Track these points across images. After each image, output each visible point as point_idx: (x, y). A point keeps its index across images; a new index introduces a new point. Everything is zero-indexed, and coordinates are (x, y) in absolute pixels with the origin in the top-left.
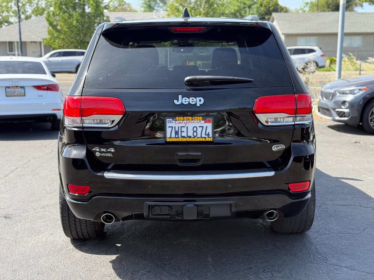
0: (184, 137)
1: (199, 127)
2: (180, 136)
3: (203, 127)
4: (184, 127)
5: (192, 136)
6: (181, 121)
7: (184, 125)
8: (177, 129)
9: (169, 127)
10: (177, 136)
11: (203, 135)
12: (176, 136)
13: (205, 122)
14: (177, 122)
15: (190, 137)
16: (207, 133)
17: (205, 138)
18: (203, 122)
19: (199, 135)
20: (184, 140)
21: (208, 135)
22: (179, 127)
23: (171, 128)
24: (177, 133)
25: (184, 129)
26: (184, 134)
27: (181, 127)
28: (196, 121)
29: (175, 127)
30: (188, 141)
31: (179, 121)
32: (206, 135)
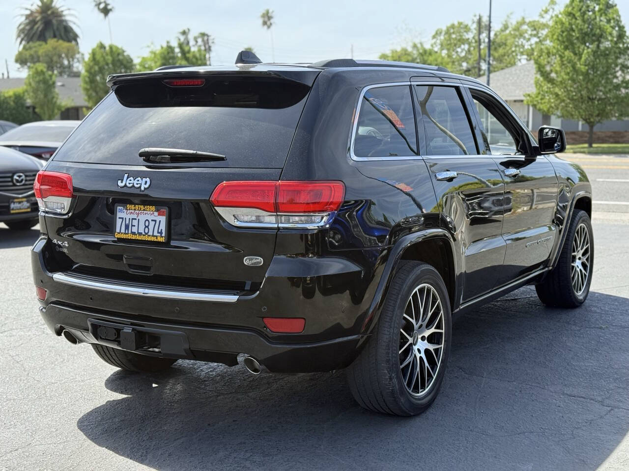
0: (134, 233)
1: (152, 220)
2: (130, 232)
3: (155, 221)
4: (136, 219)
5: (143, 233)
6: (133, 211)
7: (135, 216)
8: (127, 222)
9: (120, 218)
10: (127, 232)
11: (156, 234)
12: (125, 231)
13: (159, 215)
14: (128, 211)
15: (140, 234)
16: (160, 231)
17: (157, 236)
18: (156, 214)
19: (151, 233)
20: (134, 237)
21: (161, 233)
22: (130, 219)
23: (121, 220)
24: (127, 227)
25: (135, 223)
26: (135, 230)
27: (133, 219)
28: (149, 212)
29: (126, 218)
30: (138, 240)
31: (131, 211)
32: (158, 233)
